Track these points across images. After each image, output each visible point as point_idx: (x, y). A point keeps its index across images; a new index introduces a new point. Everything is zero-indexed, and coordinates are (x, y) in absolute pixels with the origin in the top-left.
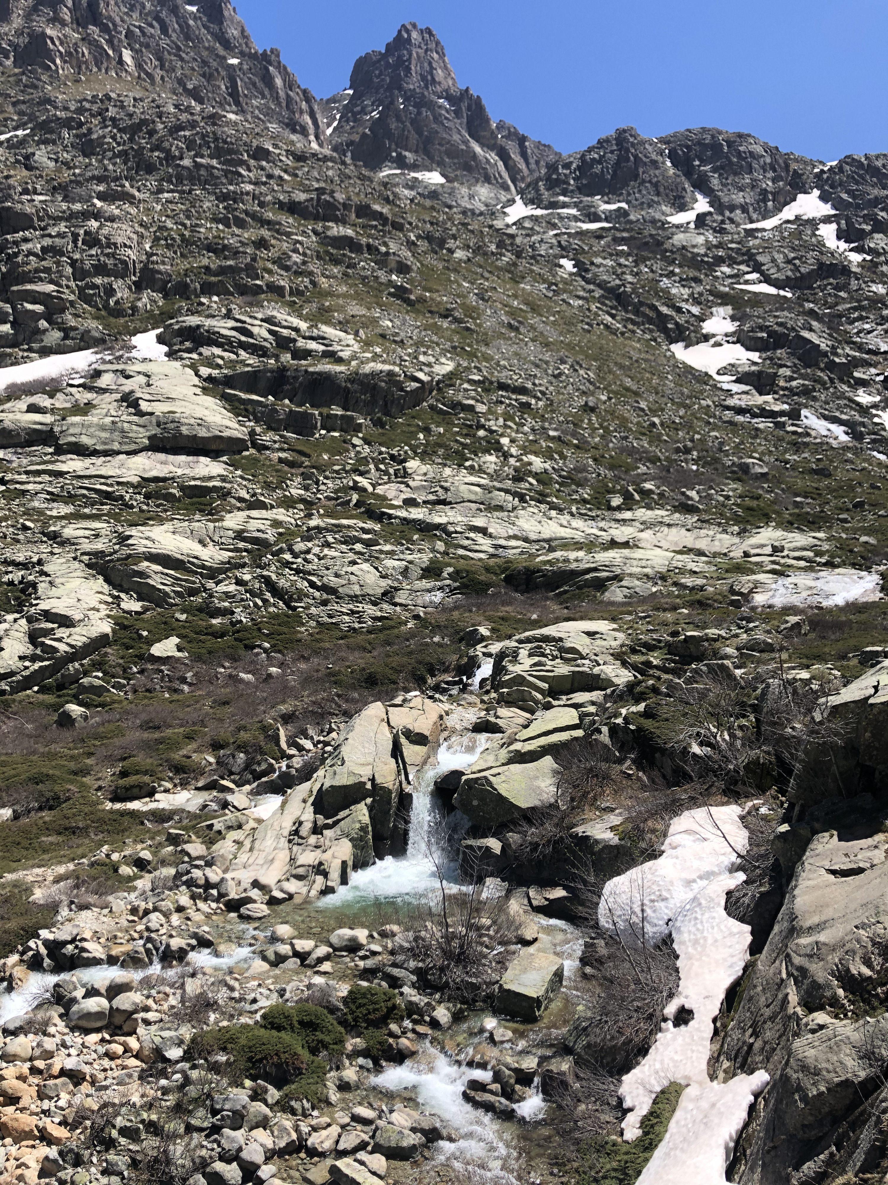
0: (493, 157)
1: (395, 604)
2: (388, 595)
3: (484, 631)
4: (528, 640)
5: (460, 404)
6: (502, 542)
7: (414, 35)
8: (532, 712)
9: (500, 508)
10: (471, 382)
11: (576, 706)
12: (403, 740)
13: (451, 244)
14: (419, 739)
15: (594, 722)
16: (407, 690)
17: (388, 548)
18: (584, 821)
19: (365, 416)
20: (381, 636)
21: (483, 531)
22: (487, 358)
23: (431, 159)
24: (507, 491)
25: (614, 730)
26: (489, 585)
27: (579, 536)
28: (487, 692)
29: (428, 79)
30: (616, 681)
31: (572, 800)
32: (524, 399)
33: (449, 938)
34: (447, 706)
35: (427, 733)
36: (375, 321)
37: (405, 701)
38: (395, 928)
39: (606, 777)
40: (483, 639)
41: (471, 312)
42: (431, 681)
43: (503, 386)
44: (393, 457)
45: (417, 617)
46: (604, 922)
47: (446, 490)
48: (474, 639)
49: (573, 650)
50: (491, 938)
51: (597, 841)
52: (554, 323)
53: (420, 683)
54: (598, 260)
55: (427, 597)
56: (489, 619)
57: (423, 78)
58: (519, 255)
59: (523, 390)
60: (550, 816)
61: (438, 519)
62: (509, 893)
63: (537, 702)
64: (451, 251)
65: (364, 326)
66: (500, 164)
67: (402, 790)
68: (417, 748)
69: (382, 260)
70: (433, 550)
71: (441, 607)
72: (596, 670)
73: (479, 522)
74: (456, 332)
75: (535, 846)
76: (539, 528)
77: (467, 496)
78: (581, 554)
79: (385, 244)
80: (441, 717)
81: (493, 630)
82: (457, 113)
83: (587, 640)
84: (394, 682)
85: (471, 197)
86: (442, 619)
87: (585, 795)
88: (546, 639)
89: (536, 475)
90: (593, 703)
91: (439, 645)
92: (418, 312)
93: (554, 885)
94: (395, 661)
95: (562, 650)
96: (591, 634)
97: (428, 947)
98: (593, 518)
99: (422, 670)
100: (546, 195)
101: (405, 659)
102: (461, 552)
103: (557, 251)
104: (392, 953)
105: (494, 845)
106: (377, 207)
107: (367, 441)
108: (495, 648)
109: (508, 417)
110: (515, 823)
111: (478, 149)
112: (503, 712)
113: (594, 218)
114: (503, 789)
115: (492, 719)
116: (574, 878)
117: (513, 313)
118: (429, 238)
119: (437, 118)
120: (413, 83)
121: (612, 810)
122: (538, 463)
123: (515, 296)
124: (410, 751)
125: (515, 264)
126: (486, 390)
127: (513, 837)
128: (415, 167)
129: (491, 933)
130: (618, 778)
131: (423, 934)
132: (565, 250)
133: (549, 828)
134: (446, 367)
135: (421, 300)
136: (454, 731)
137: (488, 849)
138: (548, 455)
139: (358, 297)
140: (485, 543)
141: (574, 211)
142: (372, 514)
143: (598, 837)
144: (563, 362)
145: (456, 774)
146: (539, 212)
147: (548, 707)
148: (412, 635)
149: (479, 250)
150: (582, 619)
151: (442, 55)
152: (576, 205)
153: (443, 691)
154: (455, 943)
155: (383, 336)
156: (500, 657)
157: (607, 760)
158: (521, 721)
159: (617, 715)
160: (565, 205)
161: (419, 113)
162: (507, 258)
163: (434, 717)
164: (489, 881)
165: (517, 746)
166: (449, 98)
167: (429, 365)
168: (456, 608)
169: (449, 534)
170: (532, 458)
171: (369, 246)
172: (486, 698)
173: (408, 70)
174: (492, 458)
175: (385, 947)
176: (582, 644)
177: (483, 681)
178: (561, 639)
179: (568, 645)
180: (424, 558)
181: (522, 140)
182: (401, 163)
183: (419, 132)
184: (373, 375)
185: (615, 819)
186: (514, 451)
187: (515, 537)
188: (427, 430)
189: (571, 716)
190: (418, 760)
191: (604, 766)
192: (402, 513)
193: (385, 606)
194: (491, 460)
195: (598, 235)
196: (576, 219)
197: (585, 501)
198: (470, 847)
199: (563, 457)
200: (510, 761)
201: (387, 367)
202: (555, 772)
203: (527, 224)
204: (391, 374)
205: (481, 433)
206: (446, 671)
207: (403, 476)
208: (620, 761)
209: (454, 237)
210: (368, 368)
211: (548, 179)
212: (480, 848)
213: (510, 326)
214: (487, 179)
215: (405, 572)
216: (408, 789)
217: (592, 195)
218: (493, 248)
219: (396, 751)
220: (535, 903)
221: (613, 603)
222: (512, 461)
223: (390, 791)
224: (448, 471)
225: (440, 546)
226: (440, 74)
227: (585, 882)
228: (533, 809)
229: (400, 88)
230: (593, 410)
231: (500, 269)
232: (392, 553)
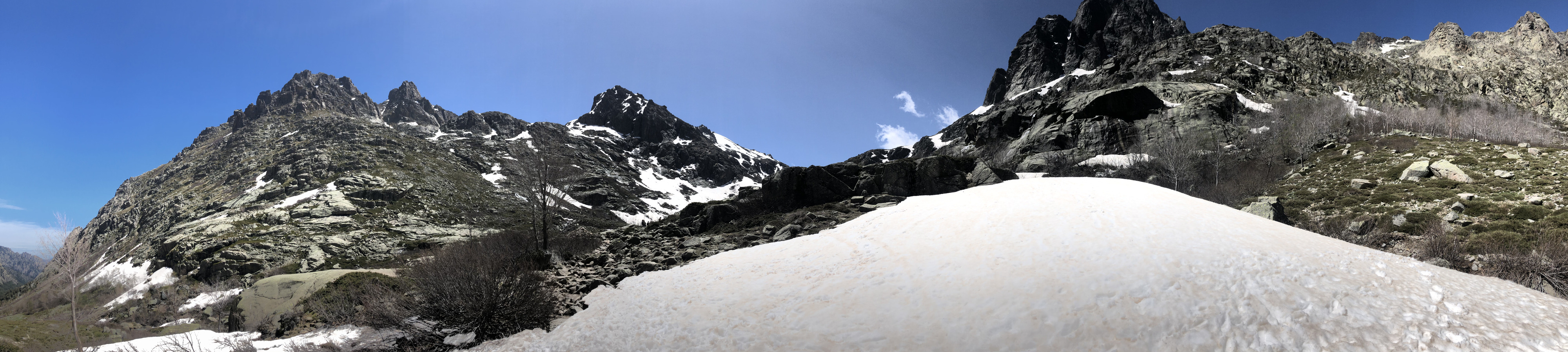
0: (434, 118)
5: (414, 196)
6: (419, 236)
7: (408, 82)
9: (421, 226)
10: (417, 190)
13: (416, 148)
19: (387, 201)
21: (415, 233)
22: (424, 182)
23: (413, 118)
24: (423, 221)
26: (414, 248)
27: (440, 233)
29: (412, 95)
32: (432, 193)
36: (392, 174)
41: (420, 168)
43: (427, 190)
44: (394, 213)
47: (407, 221)
52: (445, 169)
54: (461, 149)
57: (410, 94)
58: (437, 149)
59: (432, 191)
61: (403, 230)
64: (415, 150)
65: (389, 176)
66: (436, 120)
69: (395, 155)
70: (402, 239)
73: (414, 230)
74: (415, 174)
76: (431, 231)
77: (413, 223)
78: (439, 238)
82: (421, 105)
85: (425, 130)
89: (433, 215)
92: (404, 170)
98: (445, 227)
100: (448, 129)
102: (408, 239)
103: (449, 146)
107: (388, 209)
109: (427, 199)
111: (428, 115)
113: (462, 136)
117: (433, 167)
118: (409, 147)
119: (416, 107)
120: (407, 96)
122: (434, 212)
123: (434, 162)
125: (435, 152)
126: (422, 192)
128: (409, 121)
132: (452, 146)
134: (411, 185)
135: (405, 166)
138: (437, 209)
139: (388, 168)
140: (415, 236)
141: (455, 134)
142: (387, 230)
144: (446, 181)
146: (445, 135)
149: (424, 149)
151: (416, 87)
152: (456, 132)
155: (394, 178)
160: (453, 132)
161: (410, 105)
162: (433, 150)
166: (419, 101)
167: (406, 186)
169: (406, 234)
171: (390, 152)
173: (406, 92)
174: (422, 211)
180: (398, 241)
181: (443, 113)
182: (404, 120)
183: (410, 110)
184: (390, 190)
186: (428, 209)
187: (423, 234)
188: (404, 204)
192: (394, 228)
194: (421, 212)
195: (462, 141)
196: (456, 137)
197: (445, 222)
199: (441, 210)
201: (394, 188)
203: (441, 138)
205: (419, 204)
207: (396, 218)
209: (417, 146)
210: (388, 188)
211: (448, 125)
213: (432, 171)
214: (431, 124)
215: (393, 245)
217: (462, 129)
218: (429, 148)
222: (427, 212)
224: (409, 216)
225: (404, 237)
226: (416, 93)
229: (403, 97)
230: (452, 195)
231: (431, 154)
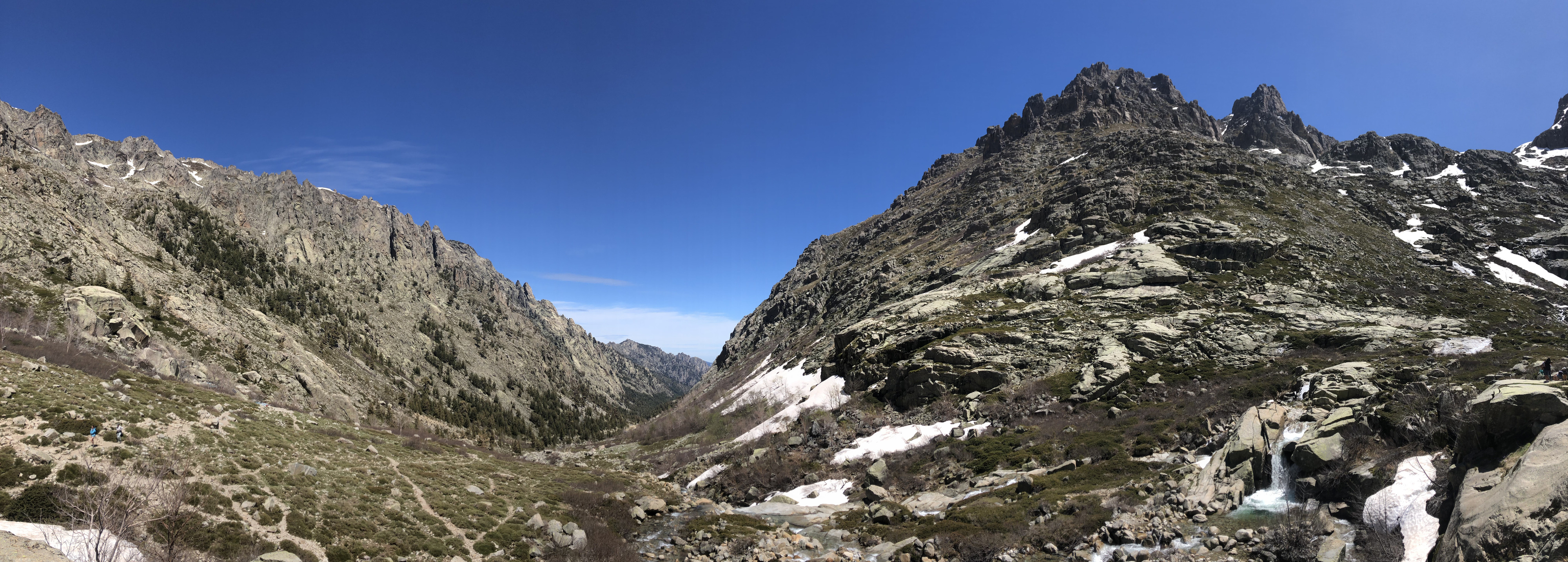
0: (1305, 142)
1: (1261, 355)
2: (1257, 350)
3: (1304, 368)
4: (1327, 372)
5: (1291, 255)
6: (1313, 322)
7: (1265, 89)
8: (1329, 410)
9: (1312, 306)
10: (1296, 245)
11: (1351, 406)
12: (1267, 426)
13: (1285, 181)
14: (1274, 426)
15: (1360, 414)
16: (1267, 399)
17: (1256, 326)
18: (1355, 466)
19: (1244, 262)
20: (1254, 371)
21: (1303, 317)
22: (1304, 234)
23: (1275, 143)
24: (1315, 297)
25: (1370, 418)
26: (1306, 344)
27: (1351, 319)
28: (1307, 400)
29: (1272, 108)
30: (1371, 392)
31: (1350, 455)
32: (1322, 253)
33: (1291, 532)
34: (1287, 408)
35: (1278, 422)
36: (1248, 218)
37: (1267, 405)
38: (1266, 528)
39: (1366, 443)
40: (1304, 372)
41: (1295, 213)
42: (1279, 394)
43: (1311, 247)
44: (1258, 282)
45: (1271, 361)
46: (1366, 521)
47: (1285, 297)
48: (1300, 372)
49: (1349, 377)
50: (1311, 532)
51: (1362, 477)
52: (1336, 219)
53: (1273, 395)
54: (1358, 191)
55: (1276, 351)
56: (1307, 361)
57: (1269, 107)
58: (1319, 187)
59: (1322, 249)
60: (1339, 465)
61: (1281, 312)
62: (1320, 506)
63: (1331, 404)
64: (1285, 185)
65: (1243, 220)
66: (1309, 145)
67: (1267, 452)
68: (1274, 430)
69: (1251, 190)
70: (1279, 327)
71: (1283, 356)
72: (1361, 387)
73: (1301, 312)
74: (1288, 222)
75: (1332, 481)
76: (1331, 315)
77: (1295, 300)
78: (1353, 328)
79: (1252, 183)
80: (1285, 414)
81: (1309, 367)
82: (1287, 122)
83: (1356, 372)
84: (1261, 395)
85: (1295, 160)
86: (1284, 362)
87: (1356, 453)
88: (1336, 372)
89: (1329, 290)
90: (1359, 404)
91: (1282, 375)
92: (1269, 213)
93: (1341, 501)
94: (1261, 384)
95: (1343, 377)
96: (1358, 369)
97: (1281, 539)
98: (1358, 311)
99: (1275, 389)
100: (1331, 160)
101: (1266, 383)
102: (1293, 327)
103: (1337, 185)
104: (1264, 542)
105: (1312, 481)
106: (1248, 166)
107: (1245, 274)
108: (1311, 376)
109: (1314, 262)
110: (1322, 469)
111: (1297, 138)
112: (1315, 410)
113: (1356, 171)
114: (1316, 451)
115: (1310, 414)
116: (1350, 497)
117: (1316, 213)
118: (1274, 179)
119: (1277, 125)
120: (1265, 110)
121: (1369, 460)
122: (1330, 284)
123: (1317, 206)
124: (1271, 432)
125: (1317, 191)
126: (1304, 249)
127: (1321, 477)
128: (1267, 147)
129: (1311, 529)
130: (1372, 443)
131: (1279, 531)
132: (1341, 186)
133: (1339, 471)
134: (1284, 238)
135: (1271, 208)
136: (1291, 421)
137: (1309, 483)
138: (1334, 280)
139: (1240, 208)
140: (1304, 323)
141: (1345, 168)
142: (1248, 309)
143: (1363, 475)
144: (1341, 237)
145: (1293, 444)
146: (1328, 167)
147: (1337, 407)
148: (1269, 370)
149: (1298, 184)
150: (1353, 361)
151: (1279, 97)
152: (1346, 165)
153: (1285, 400)
154: (1294, 536)
155: (1252, 225)
156: (1313, 381)
157: (1366, 434)
158: (1324, 415)
159: (1371, 410)
160: (1340, 165)
161: (1268, 123)
162: (1313, 188)
163: (1281, 414)
164: (1310, 501)
165: (1322, 428)
166: (1282, 116)
167: (1275, 238)
168: (1291, 356)
169: (1286, 318)
170: (1327, 281)
171: (1244, 184)
172: (1306, 403)
173: (1262, 104)
174: (1307, 281)
175: (1261, 539)
176: (1354, 374)
177: (1305, 394)
178: (1343, 372)
179: (1346, 374)
180: (1274, 331)
181: (1319, 135)
182: (1259, 145)
183: (1268, 131)
184: (1247, 243)
185: (1371, 465)
186: (1318, 278)
187: (1319, 320)
188: (1274, 268)
189: (1348, 412)
190: (1275, 437)
191: (1365, 437)
192: (1263, 309)
193: (1256, 356)
194: (1306, 283)
195: (1358, 179)
196: (1347, 171)
197: (1354, 302)
198: (1300, 483)
199: (1342, 281)
200: (1320, 436)
201: (1254, 239)
202: (1341, 441)
203: (1322, 173)
204: (1256, 242)
205: (1302, 269)
206: (1286, 389)
207: (1263, 290)
208: (1373, 434)
209: (1287, 179)
210: (1245, 240)
211: (1332, 152)
212: (1306, 483)
213: (1315, 219)
214: (1302, 152)
215: (1265, 338)
216: (1269, 452)
217: (1356, 161)
218: (1306, 183)
219: (1264, 432)
220: (1332, 511)
221: (1368, 353)
222: (1317, 283)
223: (1261, 454)
224: (1285, 288)
225: (1282, 325)
226: (1278, 105)
227: (1356, 499)
228: (1331, 461)
229: (1259, 112)
230: (1357, 259)
231: (1310, 193)
232: (1258, 329)
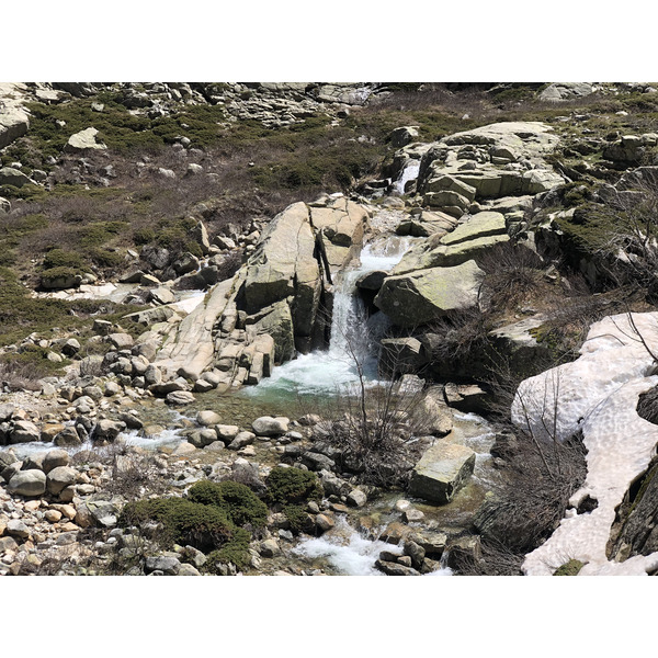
1: (320, 101)
2: (312, 90)
3: (411, 131)
4: (458, 142)
8: (458, 216)
11: (503, 211)
12: (326, 241)
14: (342, 240)
15: (521, 227)
16: (330, 191)
18: (503, 324)
20: (304, 134)
25: (540, 236)
28: (413, 195)
30: (547, 185)
31: (493, 303)
33: (366, 427)
34: (371, 208)
35: (350, 234)
37: (328, 201)
38: (316, 418)
39: (529, 282)
40: (410, 139)
42: (355, 182)
45: (342, 115)
46: (517, 418)
48: (401, 139)
49: (505, 153)
50: (407, 429)
51: (515, 343)
53: (343, 183)
55: (354, 94)
56: (418, 118)
60: (469, 318)
62: (426, 387)
63: (463, 206)
67: (323, 289)
68: (340, 249)
71: (368, 105)
72: (527, 174)
75: (453, 346)
80: (365, 219)
81: (421, 130)
83: (520, 142)
84: (317, 183)
86: (368, 118)
87: (506, 299)
88: (477, 141)
90: (521, 208)
91: (365, 145)
93: (470, 382)
94: (319, 161)
95: (493, 152)
96: (524, 136)
97: (345, 435)
99: (347, 171)
101: (329, 159)
104: (312, 439)
105: (414, 344)
108: (423, 149)
110: (434, 324)
112: (428, 215)
114: (425, 292)
115: (417, 222)
116: (490, 376)
121: (532, 314)
124: (334, 252)
127: (433, 338)
129: (407, 424)
130: (541, 283)
131: (342, 423)
133: (468, 330)
136: (377, 233)
137: (407, 347)
143: (516, 339)
145: (379, 276)
147: (474, 211)
148: (337, 133)
150: (516, 120)
153: (367, 193)
154: (372, 433)
156: (427, 161)
157: (531, 265)
158: (446, 225)
159: (544, 221)
163: (357, 218)
164: (406, 377)
165: (441, 250)
168: (383, 106)
172: (411, 201)
175: (305, 434)
176: (514, 146)
177: (409, 184)
178: (492, 141)
179: (500, 147)
185: (534, 323)
189: (497, 221)
190: (341, 260)
191: (527, 271)
193: (309, 102)
198: (391, 345)
200: (433, 264)
202: (478, 276)
206: (371, 172)
208: (544, 267)
212: (400, 346)
216: (330, 288)
219: (319, 252)
220: (450, 399)
221: (549, 104)
223: (312, 290)
227: (500, 380)
228: (454, 311)
